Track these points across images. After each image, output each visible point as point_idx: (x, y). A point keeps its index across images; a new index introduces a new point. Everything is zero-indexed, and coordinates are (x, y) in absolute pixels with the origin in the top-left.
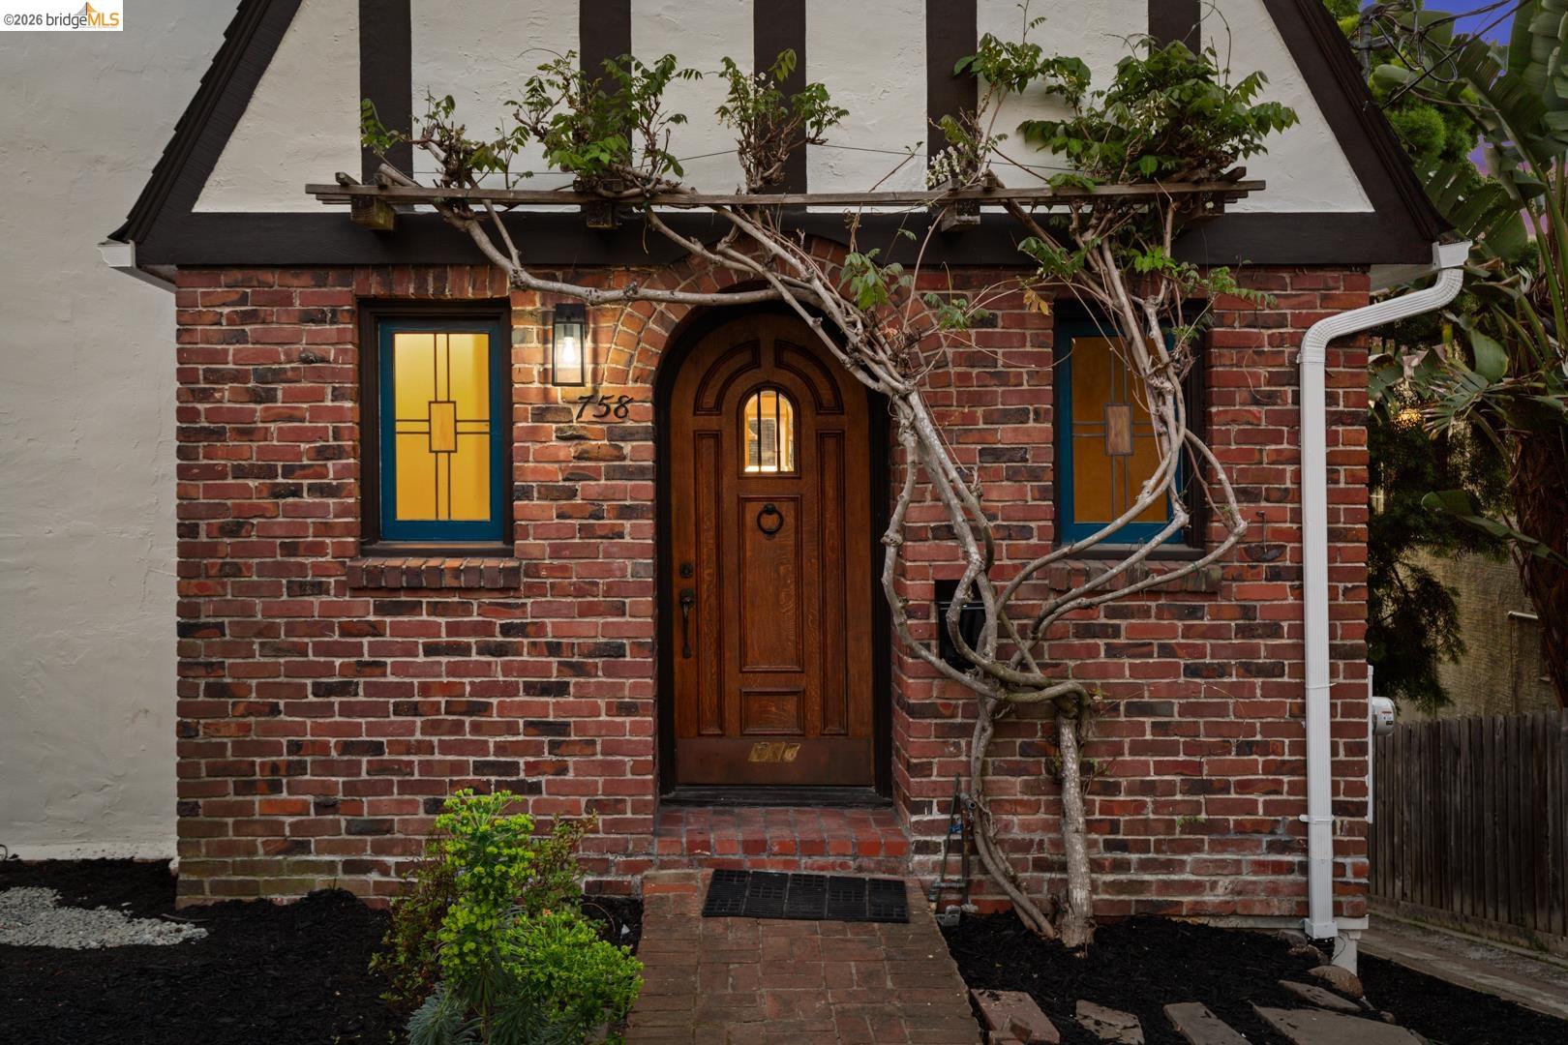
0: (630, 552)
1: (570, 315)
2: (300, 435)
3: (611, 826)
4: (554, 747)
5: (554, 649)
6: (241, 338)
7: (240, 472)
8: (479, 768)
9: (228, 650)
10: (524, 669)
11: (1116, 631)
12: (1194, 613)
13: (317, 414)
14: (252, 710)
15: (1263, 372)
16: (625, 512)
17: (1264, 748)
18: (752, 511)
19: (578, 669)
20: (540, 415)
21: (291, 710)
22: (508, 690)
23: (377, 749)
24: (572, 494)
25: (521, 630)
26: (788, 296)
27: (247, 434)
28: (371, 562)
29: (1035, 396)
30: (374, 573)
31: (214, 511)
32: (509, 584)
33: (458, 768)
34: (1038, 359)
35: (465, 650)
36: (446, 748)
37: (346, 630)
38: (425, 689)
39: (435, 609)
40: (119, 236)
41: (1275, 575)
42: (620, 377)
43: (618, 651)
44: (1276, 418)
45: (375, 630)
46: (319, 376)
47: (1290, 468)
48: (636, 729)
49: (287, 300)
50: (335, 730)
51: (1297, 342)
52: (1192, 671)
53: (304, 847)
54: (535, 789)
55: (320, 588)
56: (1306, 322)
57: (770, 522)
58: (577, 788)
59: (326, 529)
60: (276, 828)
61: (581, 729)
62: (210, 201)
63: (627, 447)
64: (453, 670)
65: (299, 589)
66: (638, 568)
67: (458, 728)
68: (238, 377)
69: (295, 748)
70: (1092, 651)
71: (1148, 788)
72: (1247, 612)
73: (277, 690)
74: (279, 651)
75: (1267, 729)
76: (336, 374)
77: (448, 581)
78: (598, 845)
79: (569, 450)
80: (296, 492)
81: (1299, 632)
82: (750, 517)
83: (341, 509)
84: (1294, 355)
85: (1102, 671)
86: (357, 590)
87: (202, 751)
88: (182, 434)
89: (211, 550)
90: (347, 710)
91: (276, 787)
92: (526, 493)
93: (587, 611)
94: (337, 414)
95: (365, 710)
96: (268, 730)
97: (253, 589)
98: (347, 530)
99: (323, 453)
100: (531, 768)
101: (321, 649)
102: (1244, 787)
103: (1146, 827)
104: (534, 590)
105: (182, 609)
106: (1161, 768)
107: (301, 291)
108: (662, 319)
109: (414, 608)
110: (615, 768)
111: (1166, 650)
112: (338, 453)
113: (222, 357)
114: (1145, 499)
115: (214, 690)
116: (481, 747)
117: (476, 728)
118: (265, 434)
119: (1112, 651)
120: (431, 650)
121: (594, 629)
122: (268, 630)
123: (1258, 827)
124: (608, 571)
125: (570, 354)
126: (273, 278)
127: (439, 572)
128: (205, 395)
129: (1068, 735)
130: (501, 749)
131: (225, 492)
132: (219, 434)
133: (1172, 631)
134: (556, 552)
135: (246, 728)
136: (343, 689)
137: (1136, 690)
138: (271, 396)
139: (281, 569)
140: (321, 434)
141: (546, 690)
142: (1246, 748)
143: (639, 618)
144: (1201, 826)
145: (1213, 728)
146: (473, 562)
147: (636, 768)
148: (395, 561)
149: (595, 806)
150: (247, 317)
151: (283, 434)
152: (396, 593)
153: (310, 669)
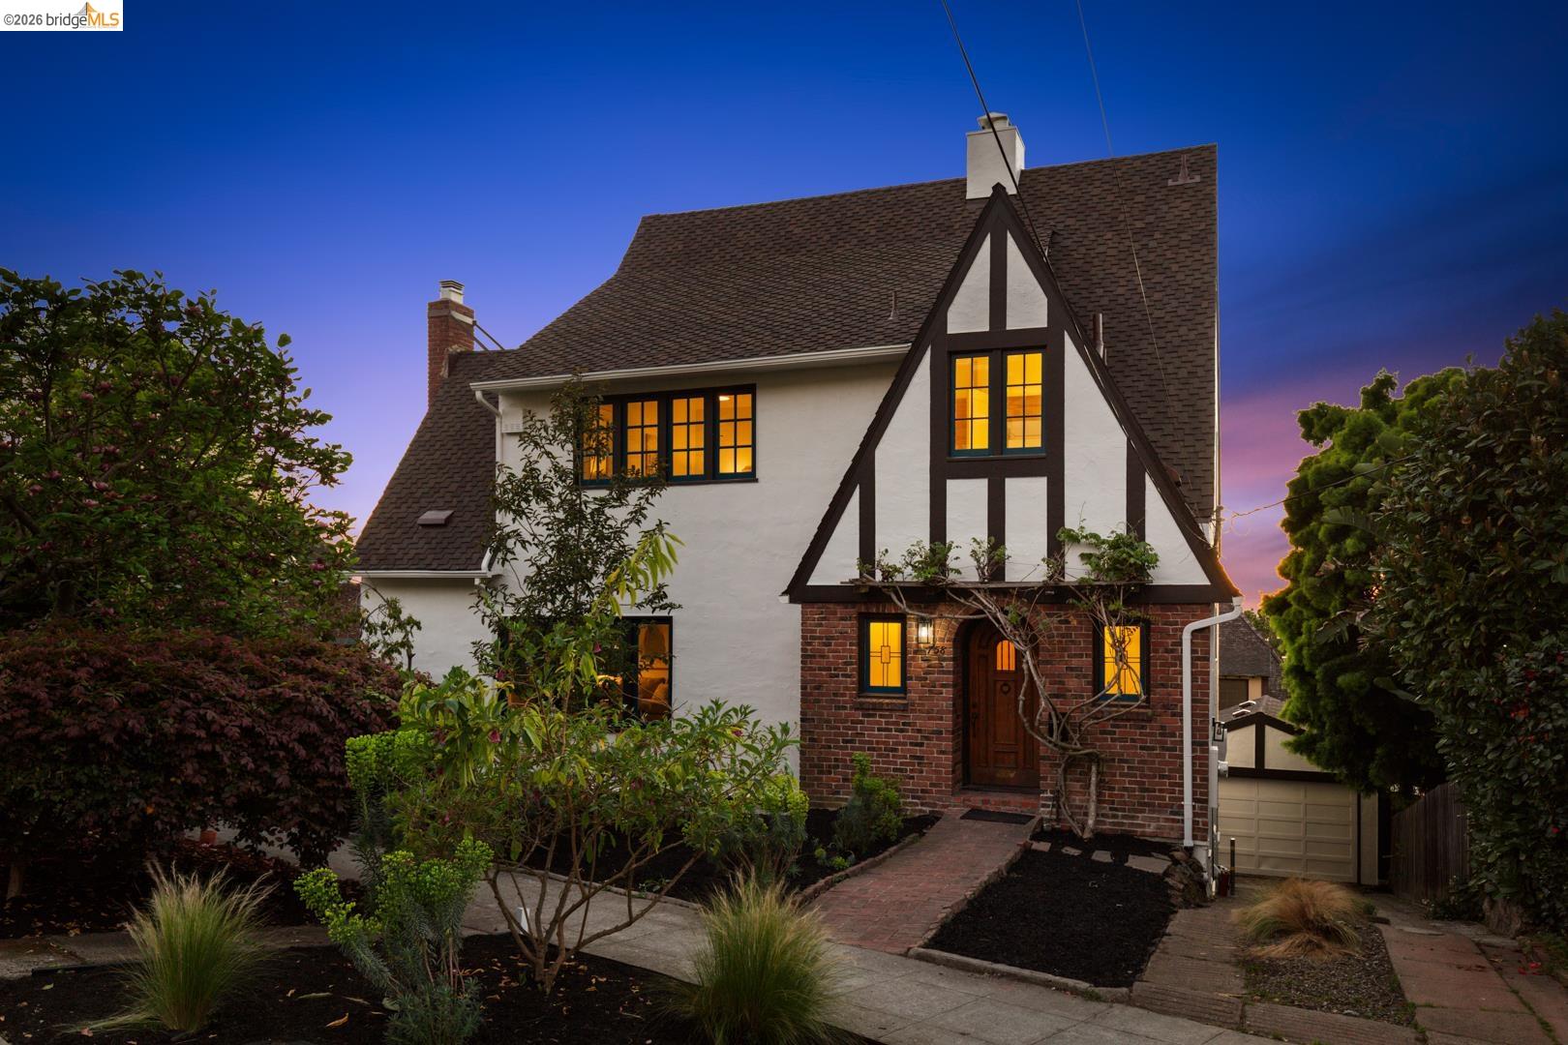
0: (945, 699)
1: (926, 620)
2: (839, 658)
3: (937, 792)
4: (919, 764)
5: (919, 731)
6: (821, 625)
7: (820, 669)
8: (895, 770)
9: (816, 727)
10: (910, 737)
11: (1115, 733)
13: (844, 651)
14: (823, 747)
15: (1169, 642)
16: (943, 686)
17: (1169, 777)
19: (927, 738)
20: (916, 652)
21: (836, 747)
22: (905, 744)
24: (926, 679)
25: (909, 724)
27: (823, 657)
28: (861, 700)
29: (1085, 649)
30: (861, 704)
31: (812, 682)
32: (905, 708)
33: (887, 769)
34: (1087, 636)
35: (890, 730)
36: (884, 763)
37: (853, 722)
38: (878, 743)
39: (881, 716)
40: (784, 593)
41: (1173, 715)
42: (942, 640)
43: (941, 733)
44: (1174, 658)
45: (862, 722)
46: (845, 638)
47: (1178, 676)
48: (946, 759)
49: (835, 613)
50: (849, 755)
51: (1181, 631)
52: (1142, 748)
53: (838, 793)
54: (913, 778)
55: (845, 708)
56: (1184, 625)
57: (1005, 689)
58: (926, 778)
59: (846, 688)
60: (830, 786)
61: (928, 758)
62: (813, 582)
63: (944, 664)
64: (886, 737)
65: (838, 708)
66: (947, 705)
67: (888, 756)
68: (820, 638)
69: (836, 760)
70: (1106, 740)
71: (1125, 789)
72: (1163, 728)
73: (831, 741)
74: (831, 728)
75: (1169, 771)
76: (851, 638)
77: (885, 707)
78: (933, 798)
79: (925, 664)
80: (837, 676)
81: (1182, 736)
82: (998, 686)
83: (851, 682)
84: (1179, 636)
85: (1109, 747)
86: (856, 709)
87: (807, 759)
88: (803, 656)
89: (811, 694)
90: (852, 749)
91: (830, 773)
92: (911, 679)
93: (930, 719)
94: (851, 651)
95: (858, 749)
96: (828, 753)
97: (824, 708)
98: (854, 689)
99: (846, 664)
100: (912, 771)
101: (845, 728)
102: (1161, 791)
103: (1125, 803)
104: (913, 711)
106: (1130, 783)
107: (840, 611)
108: (954, 623)
109: (874, 716)
110: (939, 772)
111: (1133, 740)
112: (851, 664)
113: (815, 631)
115: (812, 740)
116: (895, 763)
117: (894, 756)
118: (828, 657)
119: (1113, 740)
120: (879, 730)
121: (933, 725)
122: (828, 721)
123: (1166, 806)
124: (938, 706)
125: (925, 633)
126: (831, 606)
127: (882, 704)
128: (810, 644)
129: (1094, 769)
130: (902, 764)
131: (815, 675)
132: (813, 657)
133: (1135, 734)
134: (921, 698)
135: (821, 753)
136: (852, 742)
137: (1121, 754)
138: (830, 645)
139: (833, 701)
140: (846, 657)
141: (917, 745)
142: (1162, 777)
143: (947, 722)
144: (1145, 804)
145: (1150, 769)
146: (894, 701)
147: (945, 772)
148: (869, 700)
149: (932, 785)
150: (824, 619)
151: (834, 657)
152: (869, 711)
153: (841, 735)
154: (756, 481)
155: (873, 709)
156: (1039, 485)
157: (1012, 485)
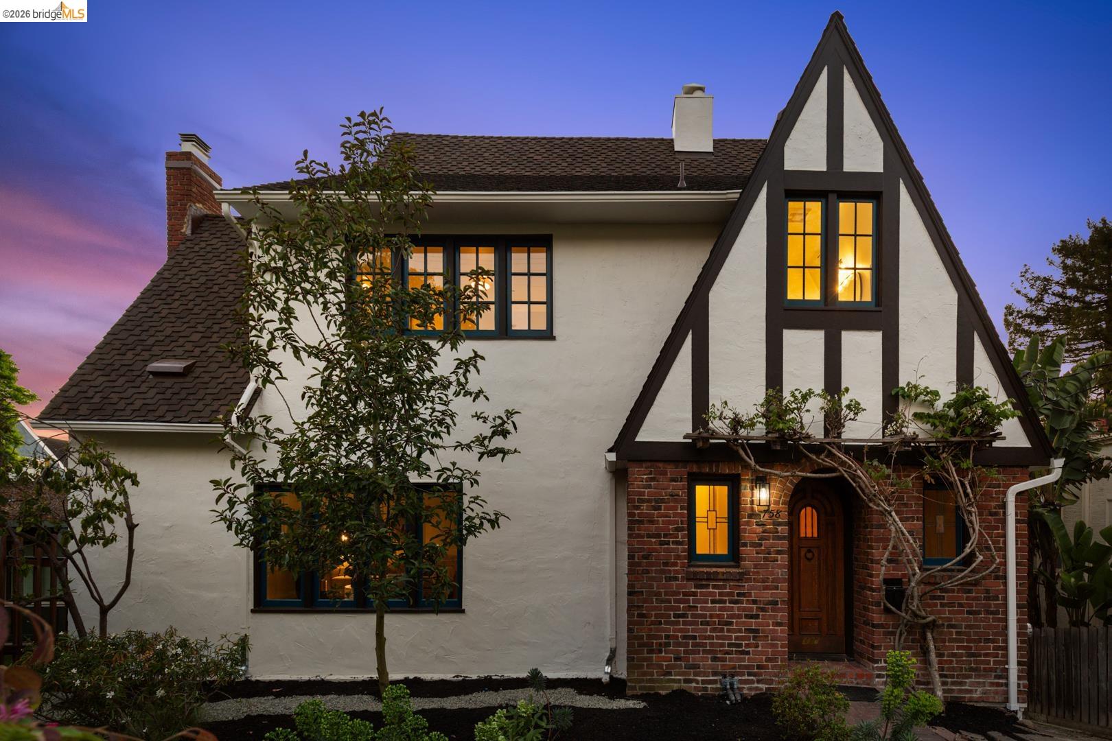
0: (780, 567)
1: (761, 481)
2: (670, 523)
3: (774, 667)
4: (755, 638)
5: (755, 602)
6: (649, 487)
7: (649, 536)
8: (730, 645)
9: (645, 601)
10: (744, 609)
11: (943, 598)
12: (970, 591)
13: (675, 515)
14: (653, 623)
15: (993, 504)
16: (778, 552)
17: (993, 641)
18: (803, 552)
19: (763, 610)
20: (750, 516)
21: (666, 623)
22: (739, 616)
23: (694, 638)
24: (761, 545)
25: (743, 595)
26: (846, 476)
27: (652, 522)
28: (692, 569)
29: (917, 512)
30: (695, 573)
31: (641, 550)
32: (741, 578)
33: (722, 645)
34: (918, 498)
35: (724, 602)
36: (718, 638)
37: (685, 594)
38: (711, 616)
39: (715, 587)
40: (610, 450)
41: (997, 578)
42: (777, 503)
43: (776, 603)
44: (997, 521)
45: (694, 594)
46: (676, 501)
47: (1002, 539)
48: (782, 631)
49: (665, 473)
50: (680, 630)
51: (1005, 493)
52: (969, 613)
53: (670, 674)
54: (748, 653)
55: (676, 579)
56: (1008, 486)
57: (809, 555)
58: (762, 653)
59: (678, 557)
60: (661, 666)
61: (763, 631)
62: (641, 438)
63: (779, 528)
64: (721, 609)
65: (669, 579)
66: (782, 573)
67: (722, 630)
68: (649, 501)
69: (667, 637)
70: (936, 605)
71: (954, 655)
72: (987, 591)
73: (661, 616)
74: (662, 601)
75: (994, 634)
76: (681, 501)
77: (720, 577)
78: (769, 674)
79: (760, 529)
80: (668, 543)
81: (1005, 599)
83: (682, 550)
84: (1003, 498)
85: (939, 612)
86: (688, 580)
87: (636, 637)
88: (630, 522)
89: (639, 564)
90: (685, 623)
91: (660, 652)
92: (745, 545)
93: (766, 588)
94: (682, 515)
95: (691, 623)
96: (658, 630)
97: (653, 579)
98: (685, 557)
99: (677, 529)
100: (747, 645)
101: (676, 601)
102: (986, 655)
103: (953, 669)
104: (748, 580)
105: (629, 586)
106: (958, 648)
107: (670, 470)
108: (791, 482)
109: (707, 586)
110: (774, 646)
111: (960, 605)
112: (682, 529)
113: (642, 494)
114: (967, 550)
115: (641, 615)
116: (730, 638)
117: (728, 631)
118: (658, 522)
119: (942, 605)
120: (713, 602)
121: (768, 595)
122: (658, 594)
123: (991, 670)
124: (772, 573)
125: (762, 495)
126: (661, 465)
127: (717, 573)
128: (638, 508)
129: (929, 636)
130: (737, 638)
131: (644, 543)
132: (641, 522)
133: (962, 598)
134: (756, 566)
135: (650, 630)
136: (684, 616)
137: (950, 619)
138: (659, 508)
139: (663, 572)
140: (676, 522)
141: (752, 617)
142: (987, 641)
143: (783, 592)
144: (972, 669)
145: (976, 633)
146: (728, 570)
147: (782, 646)
148: (701, 569)
149: (768, 660)
150: (652, 479)
151: (664, 522)
152: (701, 581)
153: (672, 608)
154: (553, 338)
155: (708, 580)
156: (872, 341)
157: (850, 339)
